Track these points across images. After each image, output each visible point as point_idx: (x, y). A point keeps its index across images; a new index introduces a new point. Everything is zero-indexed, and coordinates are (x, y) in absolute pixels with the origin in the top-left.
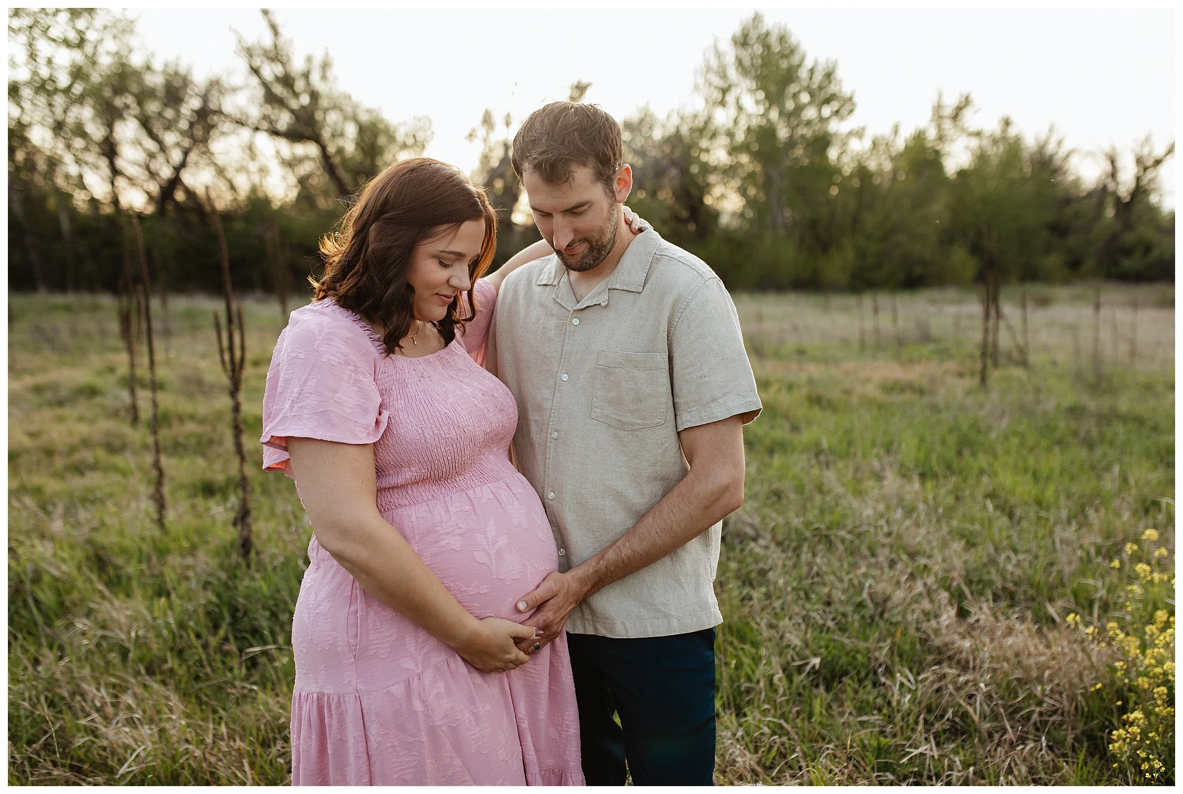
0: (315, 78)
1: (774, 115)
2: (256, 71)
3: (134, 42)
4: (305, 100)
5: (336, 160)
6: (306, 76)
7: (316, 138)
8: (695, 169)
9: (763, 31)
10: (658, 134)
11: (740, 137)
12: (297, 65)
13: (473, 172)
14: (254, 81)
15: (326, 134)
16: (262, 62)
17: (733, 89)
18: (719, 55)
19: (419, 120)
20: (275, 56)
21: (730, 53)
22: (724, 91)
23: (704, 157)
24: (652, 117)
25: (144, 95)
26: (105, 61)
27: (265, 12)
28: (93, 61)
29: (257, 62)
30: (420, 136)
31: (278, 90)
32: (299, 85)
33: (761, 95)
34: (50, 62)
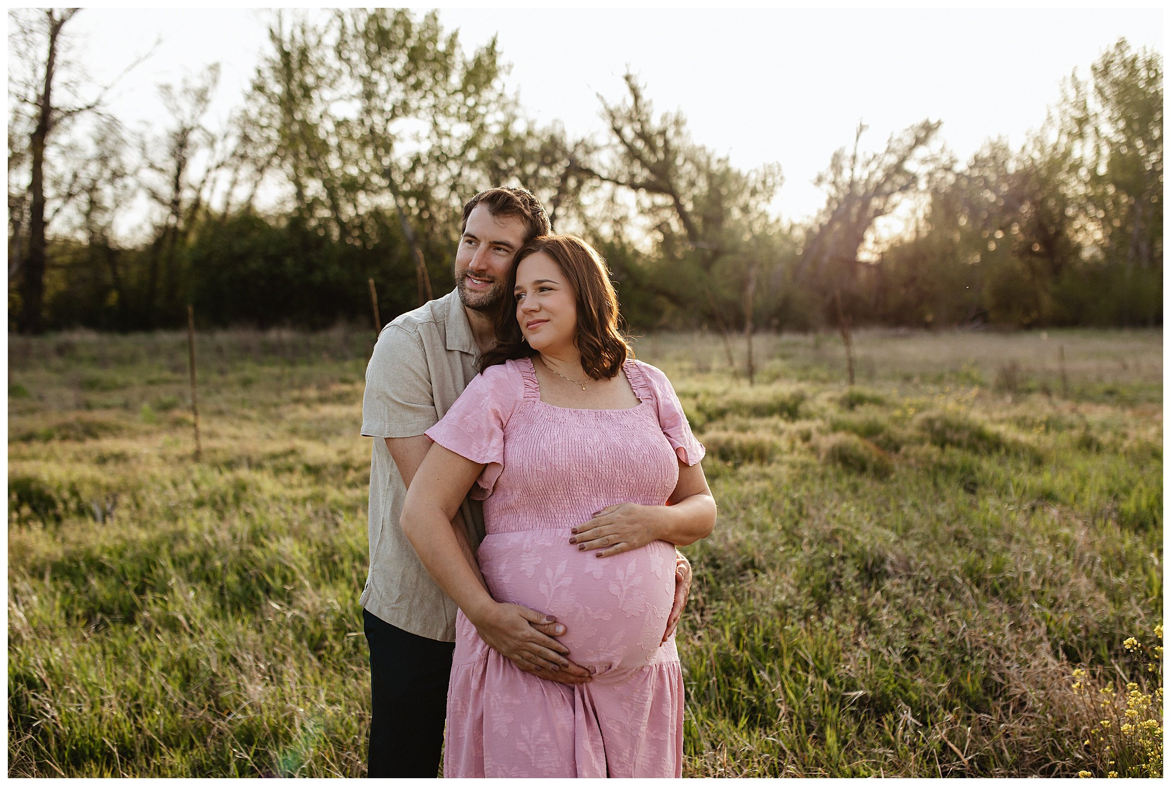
0: (670, 134)
1: (1138, 143)
2: (618, 131)
3: (518, 112)
4: (661, 155)
5: (689, 207)
6: (663, 133)
7: (670, 191)
9: (1128, 55)
10: (1012, 167)
11: (1103, 169)
12: (655, 124)
13: (820, 213)
14: (616, 140)
15: (681, 185)
16: (624, 123)
17: (1093, 119)
18: (1077, 84)
19: (770, 166)
20: (637, 114)
21: (1089, 82)
22: (1081, 122)
23: (1062, 190)
24: (1005, 149)
25: (525, 158)
26: (495, 129)
27: (628, 78)
28: (481, 131)
29: (619, 123)
30: (770, 182)
31: (640, 144)
32: (660, 143)
34: (448, 134)
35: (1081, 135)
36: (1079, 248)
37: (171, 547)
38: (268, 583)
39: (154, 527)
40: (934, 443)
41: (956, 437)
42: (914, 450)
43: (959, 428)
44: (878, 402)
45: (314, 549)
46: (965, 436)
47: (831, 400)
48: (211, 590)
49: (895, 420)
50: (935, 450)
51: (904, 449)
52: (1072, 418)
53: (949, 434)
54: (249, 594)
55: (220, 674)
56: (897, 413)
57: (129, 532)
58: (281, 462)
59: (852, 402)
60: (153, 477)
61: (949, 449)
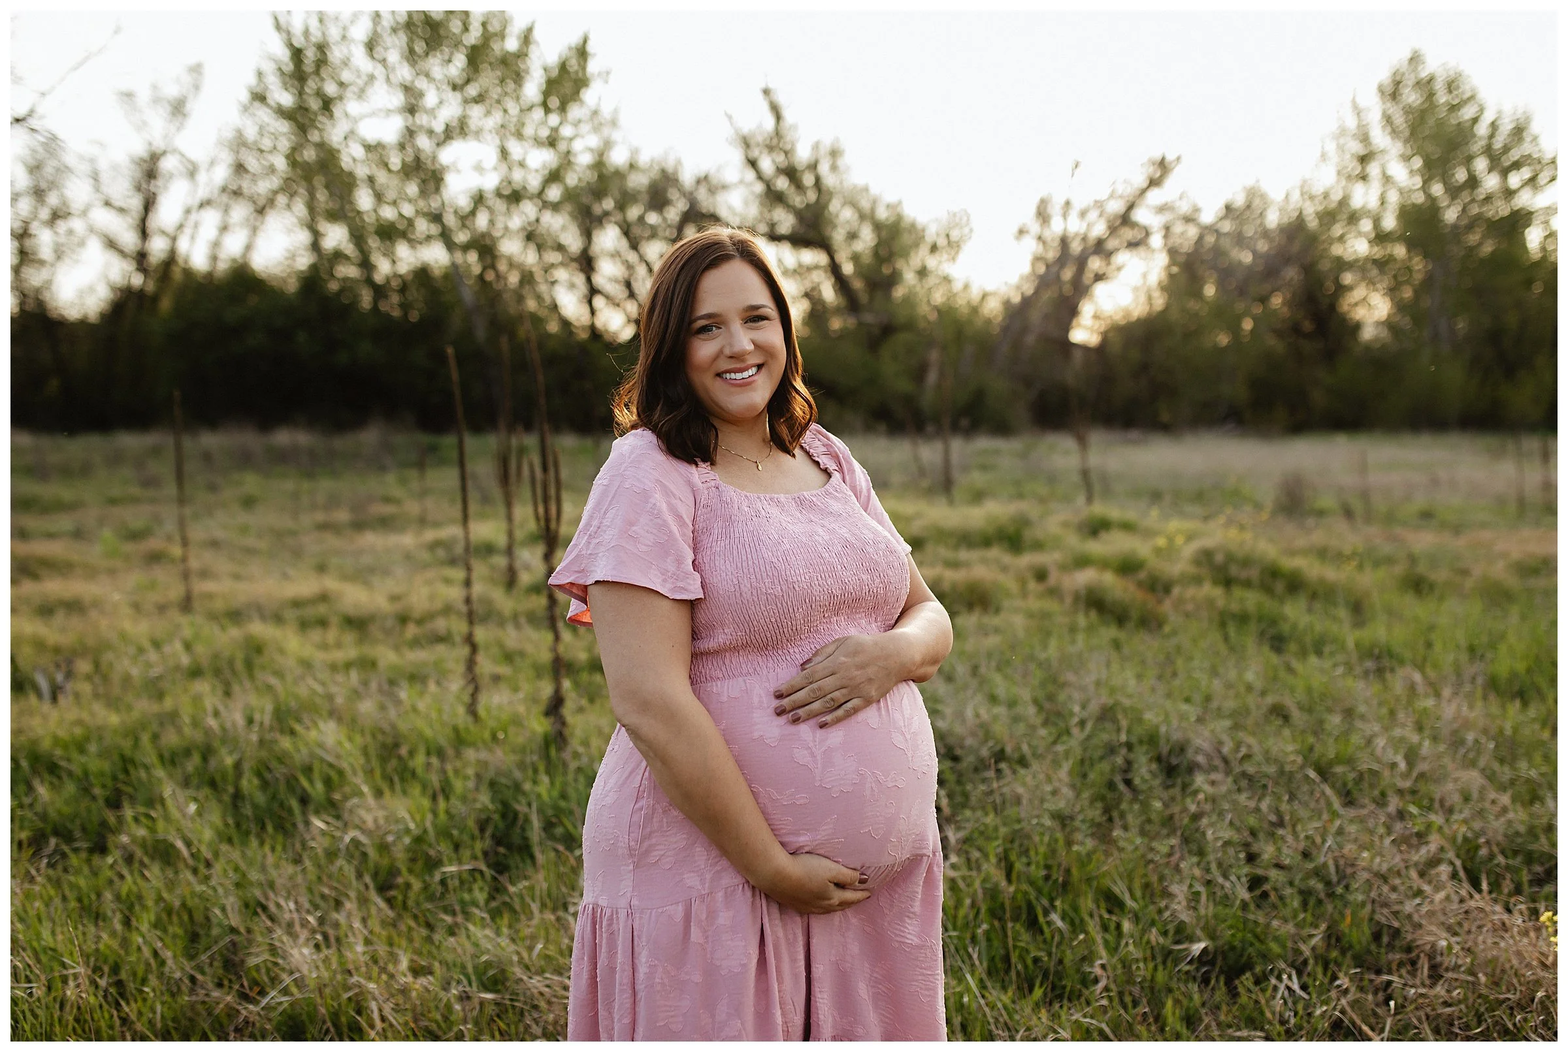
0: (824, 169)
1: (1437, 189)
2: (753, 163)
3: (616, 136)
4: (812, 196)
5: (848, 269)
6: (813, 166)
7: (823, 244)
8: (1325, 266)
9: (1424, 74)
10: (1273, 219)
11: (1390, 222)
12: (803, 154)
13: (1022, 278)
14: (750, 175)
15: (838, 237)
16: (761, 153)
17: (1379, 156)
18: (1358, 111)
19: (955, 215)
20: (777, 141)
21: (1374, 109)
22: (1364, 159)
23: (1337, 250)
24: (1263, 196)
25: (625, 200)
26: (584, 159)
27: (766, 92)
28: (567, 160)
29: (755, 153)
30: (955, 235)
31: (782, 183)
32: (808, 180)
33: (1418, 162)
34: (522, 164)
35: (1364, 178)
36: (1357, 327)
37: (155, 737)
38: (304, 790)
39: (129, 708)
40: (1216, 582)
41: (1244, 574)
42: (1191, 592)
43: (1246, 562)
44: (1128, 527)
45: (369, 739)
46: (1254, 573)
47: (1065, 525)
48: (220, 801)
49: (1158, 551)
50: (1217, 592)
51: (1176, 591)
52: (1387, 549)
53: (1234, 570)
54: (275, 806)
55: (242, 930)
56: (1161, 542)
57: (93, 715)
58: (310, 612)
59: (1096, 528)
60: (123, 636)
61: (1238, 592)
